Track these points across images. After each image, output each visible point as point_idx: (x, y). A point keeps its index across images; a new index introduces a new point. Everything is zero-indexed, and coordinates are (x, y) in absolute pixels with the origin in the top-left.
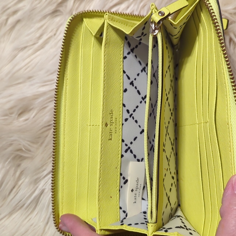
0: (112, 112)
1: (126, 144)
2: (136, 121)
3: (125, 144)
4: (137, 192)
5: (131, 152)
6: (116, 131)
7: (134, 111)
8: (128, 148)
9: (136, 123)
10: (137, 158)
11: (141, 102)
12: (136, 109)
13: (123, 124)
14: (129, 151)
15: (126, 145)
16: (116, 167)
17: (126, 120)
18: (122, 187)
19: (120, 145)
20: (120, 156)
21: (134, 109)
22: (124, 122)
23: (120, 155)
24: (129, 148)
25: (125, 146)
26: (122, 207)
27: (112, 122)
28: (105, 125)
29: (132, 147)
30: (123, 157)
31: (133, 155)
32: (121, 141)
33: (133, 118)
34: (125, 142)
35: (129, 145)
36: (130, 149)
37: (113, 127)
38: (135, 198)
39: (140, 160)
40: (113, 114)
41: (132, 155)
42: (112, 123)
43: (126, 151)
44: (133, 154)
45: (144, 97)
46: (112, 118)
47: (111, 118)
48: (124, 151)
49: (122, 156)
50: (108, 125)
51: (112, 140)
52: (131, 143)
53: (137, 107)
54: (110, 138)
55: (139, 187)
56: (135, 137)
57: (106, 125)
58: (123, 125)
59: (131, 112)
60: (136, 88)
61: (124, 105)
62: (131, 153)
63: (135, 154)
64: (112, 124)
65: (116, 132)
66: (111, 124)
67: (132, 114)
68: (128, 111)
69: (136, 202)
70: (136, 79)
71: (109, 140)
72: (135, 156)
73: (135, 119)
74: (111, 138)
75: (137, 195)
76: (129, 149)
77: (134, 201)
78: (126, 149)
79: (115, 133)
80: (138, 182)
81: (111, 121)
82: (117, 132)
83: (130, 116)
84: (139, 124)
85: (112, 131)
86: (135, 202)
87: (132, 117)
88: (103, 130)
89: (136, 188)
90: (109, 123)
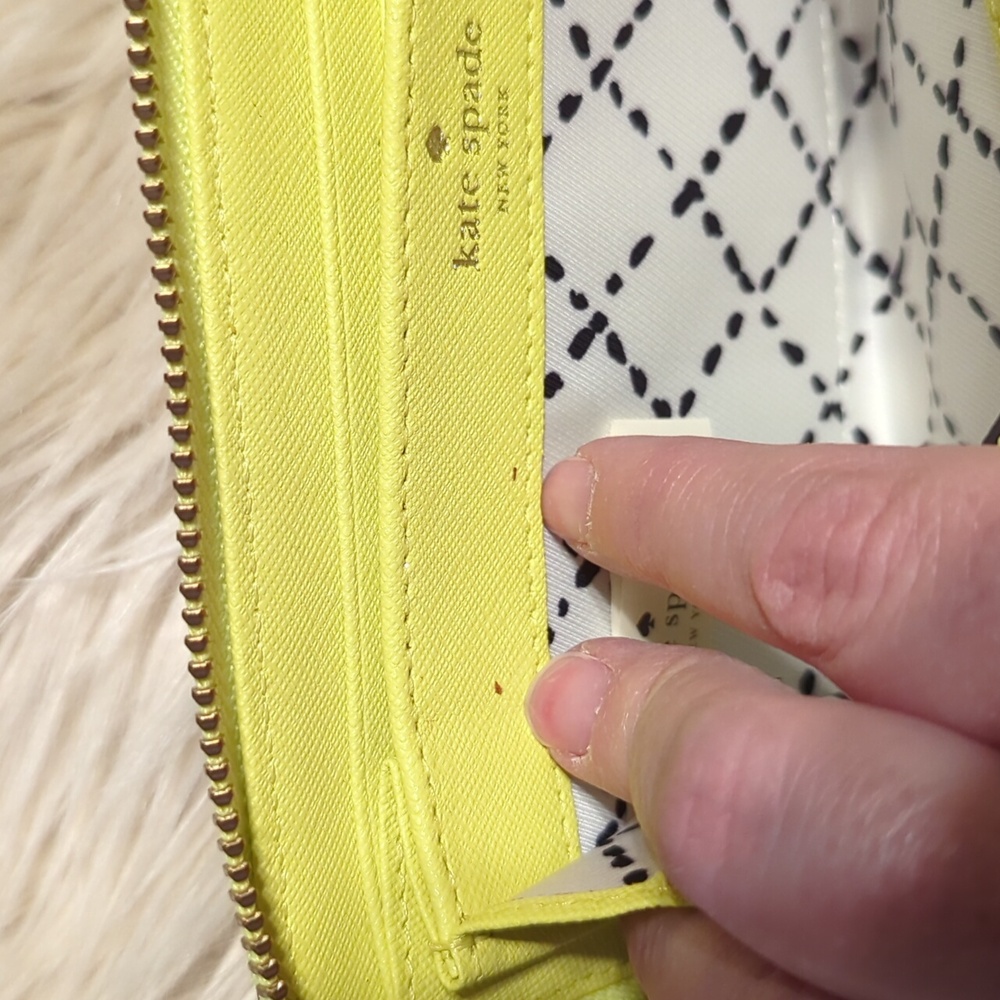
0: (473, 37)
1: (577, 291)
2: (639, 120)
3: (572, 293)
5: (616, 349)
6: (502, 194)
7: (624, 36)
8: (591, 323)
9: (636, 134)
10: (654, 391)
13: (547, 141)
14: (600, 342)
15: (579, 301)
16: (515, 470)
17: (569, 106)
18: (563, 608)
19: (536, 300)
20: (537, 384)
21: (624, 23)
22: (555, 125)
23: (541, 381)
24: (599, 321)
25: (571, 308)
27: (470, 117)
28: (427, 144)
29: (621, 313)
30: (560, 394)
31: (627, 374)
32: (543, 267)
33: (616, 93)
34: (571, 281)
35: (599, 301)
36: (607, 331)
37: (481, 163)
39: (675, 406)
40: (478, 54)
41: (624, 372)
42: (475, 128)
43: (579, 347)
44: (628, 366)
46: (477, 85)
47: (469, 85)
48: (567, 344)
49: (553, 384)
50: (445, 144)
51: (475, 263)
52: (614, 284)
53: (644, 8)
54: (462, 252)
56: (638, 239)
57: (435, 143)
58: (551, 147)
59: (601, 45)
62: (612, 362)
63: (639, 365)
64: (474, 140)
65: (503, 201)
66: (470, 134)
68: (580, 39)
71: (457, 262)
72: (640, 382)
73: (629, 104)
74: (472, 253)
76: (601, 330)
78: (575, 331)
79: (500, 208)
81: (466, 111)
82: (509, 197)
83: (599, 74)
84: (659, 135)
85: (472, 192)
87: (606, 85)
88: (412, 185)
89: (671, 607)
90: (451, 128)
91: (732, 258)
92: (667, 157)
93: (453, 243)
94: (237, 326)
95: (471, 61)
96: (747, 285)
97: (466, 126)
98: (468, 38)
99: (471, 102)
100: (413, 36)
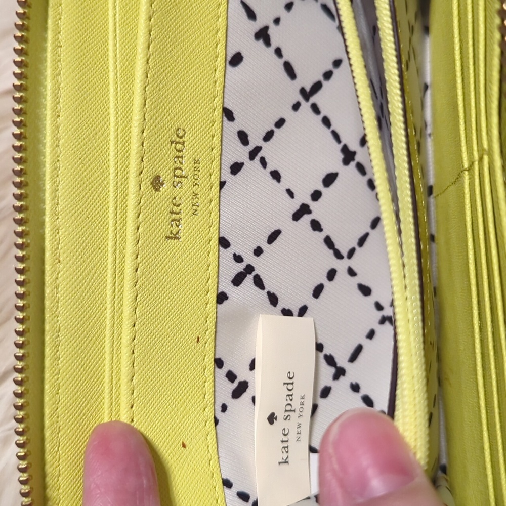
0: (180, 135)
1: (237, 254)
2: (276, 175)
3: (235, 255)
4: (291, 426)
5: (259, 282)
6: (194, 207)
7: (268, 136)
8: (244, 269)
9: (274, 182)
10: (283, 304)
11: (296, 107)
12: (275, 129)
13: (222, 184)
14: (249, 279)
15: (238, 259)
16: (198, 338)
17: (236, 168)
18: (224, 408)
19: (213, 257)
20: (212, 297)
21: (269, 129)
22: (227, 176)
23: (215, 296)
24: (250, 269)
25: (234, 262)
26: (232, 480)
27: (178, 172)
28: (152, 183)
29: (261, 266)
30: (226, 302)
31: (266, 295)
32: (217, 242)
33: (263, 162)
34: (234, 249)
35: (250, 259)
36: (254, 273)
37: (184, 192)
38: (285, 445)
39: (295, 312)
40: (183, 143)
41: (263, 294)
42: (182, 177)
43: (238, 280)
44: (266, 291)
45: (308, 89)
46: (182, 157)
47: (178, 157)
48: (231, 279)
49: (222, 298)
50: (162, 184)
51: (178, 239)
52: (258, 252)
53: (280, 123)
54: (171, 233)
55: (296, 404)
56: (273, 231)
57: (157, 183)
58: (225, 187)
59: (255, 140)
60: (278, 52)
61: (228, 114)
62: (257, 289)
63: (272, 291)
64: (179, 182)
65: (196, 210)
66: (177, 179)
67: (258, 149)
68: (243, 137)
69: (289, 460)
70: (281, 22)
71: (168, 238)
72: (273, 299)
73: (271, 167)
74: (177, 234)
75: (292, 437)
76: (250, 273)
77: (281, 456)
78: (236, 272)
79: (194, 213)
80: (290, 387)
81: (176, 169)
82: (199, 209)
83: (253, 155)
84: (286, 183)
85: (178, 206)
86: (286, 462)
87: (258, 158)
88: (142, 202)
89: (286, 411)
90: (166, 176)
91: (329, 242)
92: (290, 193)
93: (166, 229)
94: (61, 259)
95: (179, 146)
96: (338, 255)
97: (175, 175)
98: (178, 136)
99: (179, 165)
100: (145, 134)
